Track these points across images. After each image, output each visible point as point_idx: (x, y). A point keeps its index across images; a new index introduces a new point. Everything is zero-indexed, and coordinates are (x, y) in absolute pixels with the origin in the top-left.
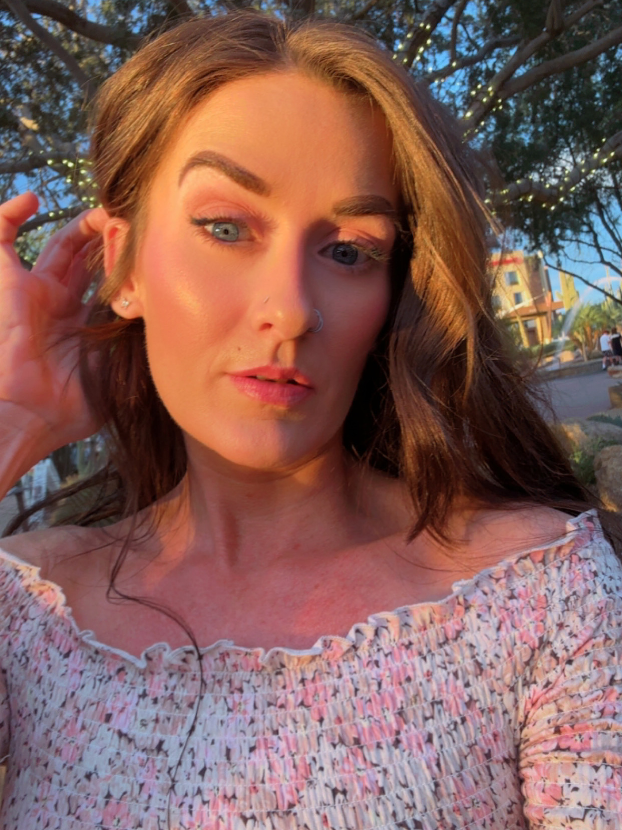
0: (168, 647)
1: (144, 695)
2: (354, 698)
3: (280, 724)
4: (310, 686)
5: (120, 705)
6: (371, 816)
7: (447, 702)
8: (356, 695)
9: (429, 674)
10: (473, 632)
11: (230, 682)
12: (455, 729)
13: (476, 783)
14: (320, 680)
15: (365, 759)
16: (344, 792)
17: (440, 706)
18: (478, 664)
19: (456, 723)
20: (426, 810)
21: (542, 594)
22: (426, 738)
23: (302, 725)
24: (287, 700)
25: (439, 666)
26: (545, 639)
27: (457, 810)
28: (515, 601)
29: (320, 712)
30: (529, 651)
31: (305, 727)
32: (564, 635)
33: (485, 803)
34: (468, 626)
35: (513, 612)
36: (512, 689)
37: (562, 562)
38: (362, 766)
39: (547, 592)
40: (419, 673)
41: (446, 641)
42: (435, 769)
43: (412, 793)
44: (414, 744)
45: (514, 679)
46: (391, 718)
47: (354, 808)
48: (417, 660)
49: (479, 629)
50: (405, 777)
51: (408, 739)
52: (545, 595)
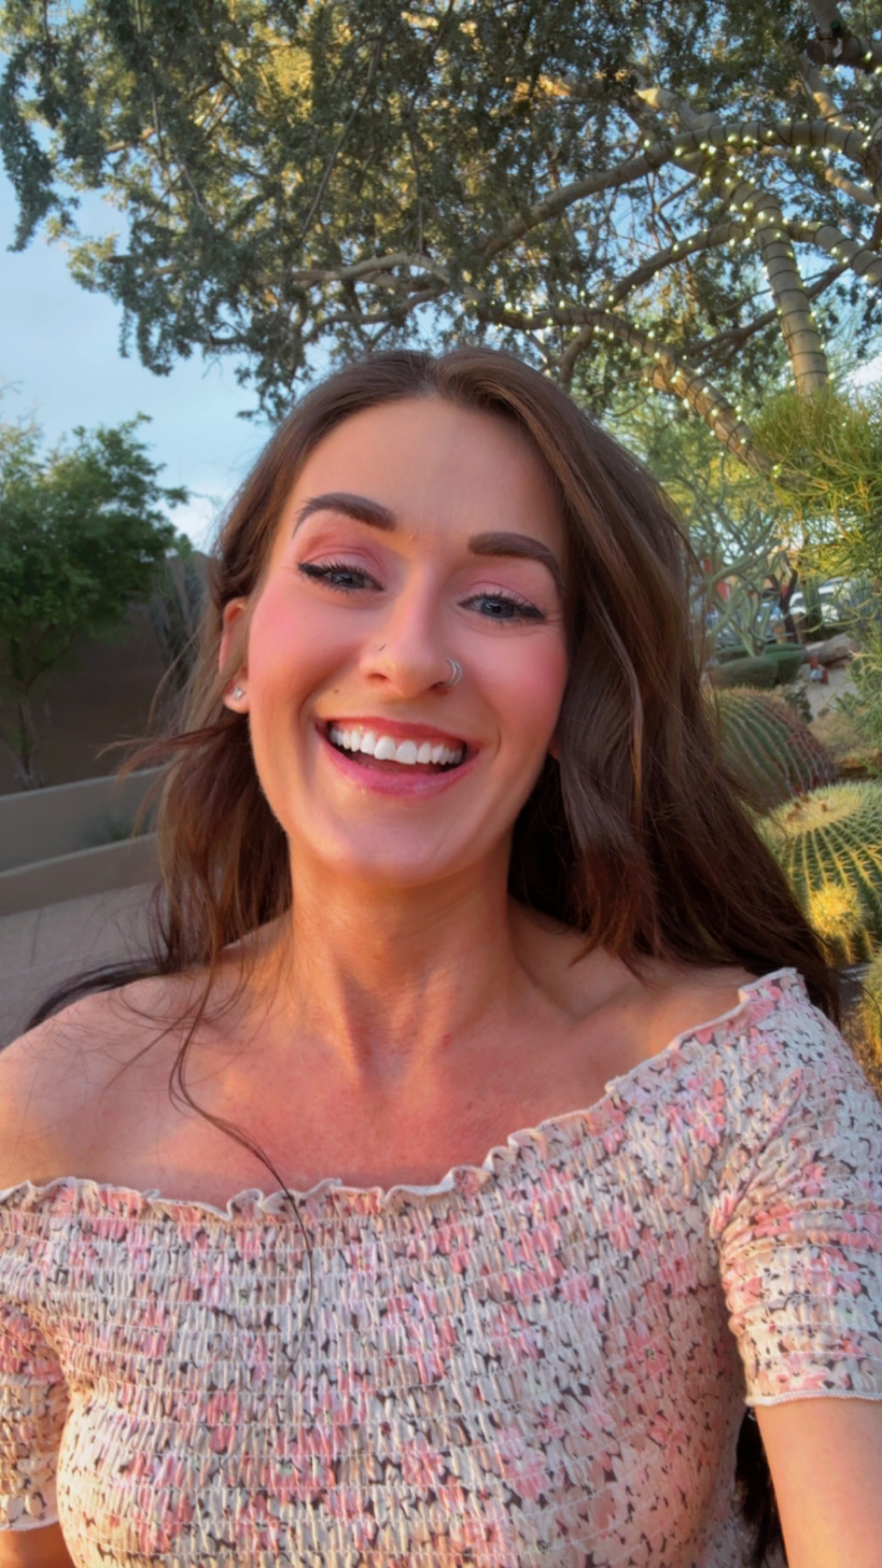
0: (261, 1195)
1: (236, 1259)
2: (500, 1242)
3: (413, 1280)
4: (445, 1229)
5: (207, 1277)
6: (530, 1385)
7: (614, 1234)
8: (502, 1236)
9: (589, 1202)
10: (637, 1140)
11: (344, 1230)
12: (626, 1267)
13: (650, 1329)
14: (457, 1220)
15: (520, 1317)
16: (498, 1359)
17: (605, 1241)
18: (647, 1181)
19: (626, 1259)
20: (593, 1371)
21: (717, 1078)
22: (591, 1283)
23: (442, 1279)
24: (418, 1248)
25: (600, 1190)
26: (727, 1132)
27: (629, 1367)
28: (684, 1093)
29: (461, 1261)
30: (709, 1152)
31: (445, 1282)
32: (755, 1123)
33: (661, 1352)
34: (631, 1133)
35: (683, 1107)
36: (694, 1203)
37: (738, 1039)
38: (518, 1326)
39: (723, 1075)
40: (576, 1201)
41: (606, 1156)
42: (602, 1320)
43: (576, 1352)
44: (577, 1293)
45: (695, 1189)
46: (548, 1263)
47: (510, 1376)
48: (572, 1185)
49: (644, 1134)
50: (568, 1334)
51: (570, 1287)
52: (722, 1079)
